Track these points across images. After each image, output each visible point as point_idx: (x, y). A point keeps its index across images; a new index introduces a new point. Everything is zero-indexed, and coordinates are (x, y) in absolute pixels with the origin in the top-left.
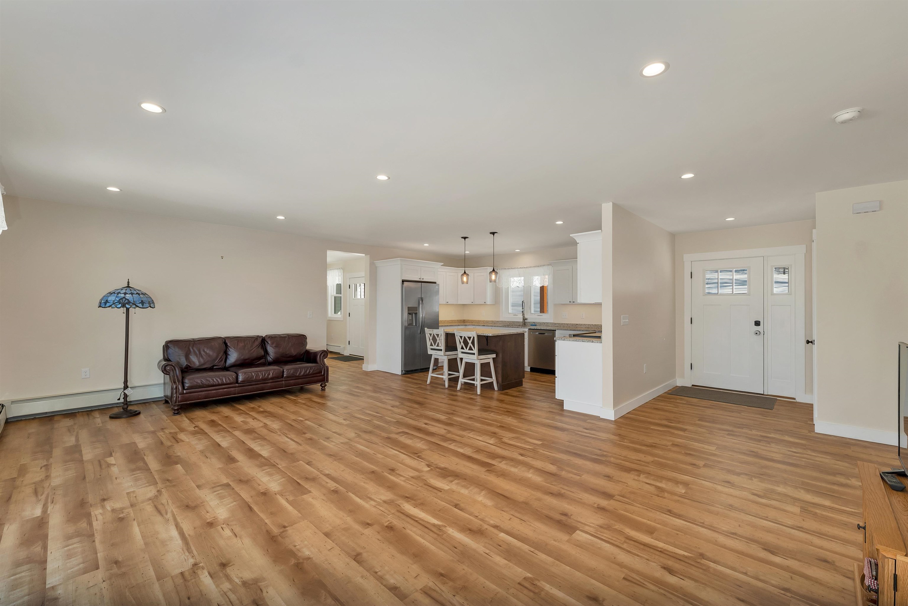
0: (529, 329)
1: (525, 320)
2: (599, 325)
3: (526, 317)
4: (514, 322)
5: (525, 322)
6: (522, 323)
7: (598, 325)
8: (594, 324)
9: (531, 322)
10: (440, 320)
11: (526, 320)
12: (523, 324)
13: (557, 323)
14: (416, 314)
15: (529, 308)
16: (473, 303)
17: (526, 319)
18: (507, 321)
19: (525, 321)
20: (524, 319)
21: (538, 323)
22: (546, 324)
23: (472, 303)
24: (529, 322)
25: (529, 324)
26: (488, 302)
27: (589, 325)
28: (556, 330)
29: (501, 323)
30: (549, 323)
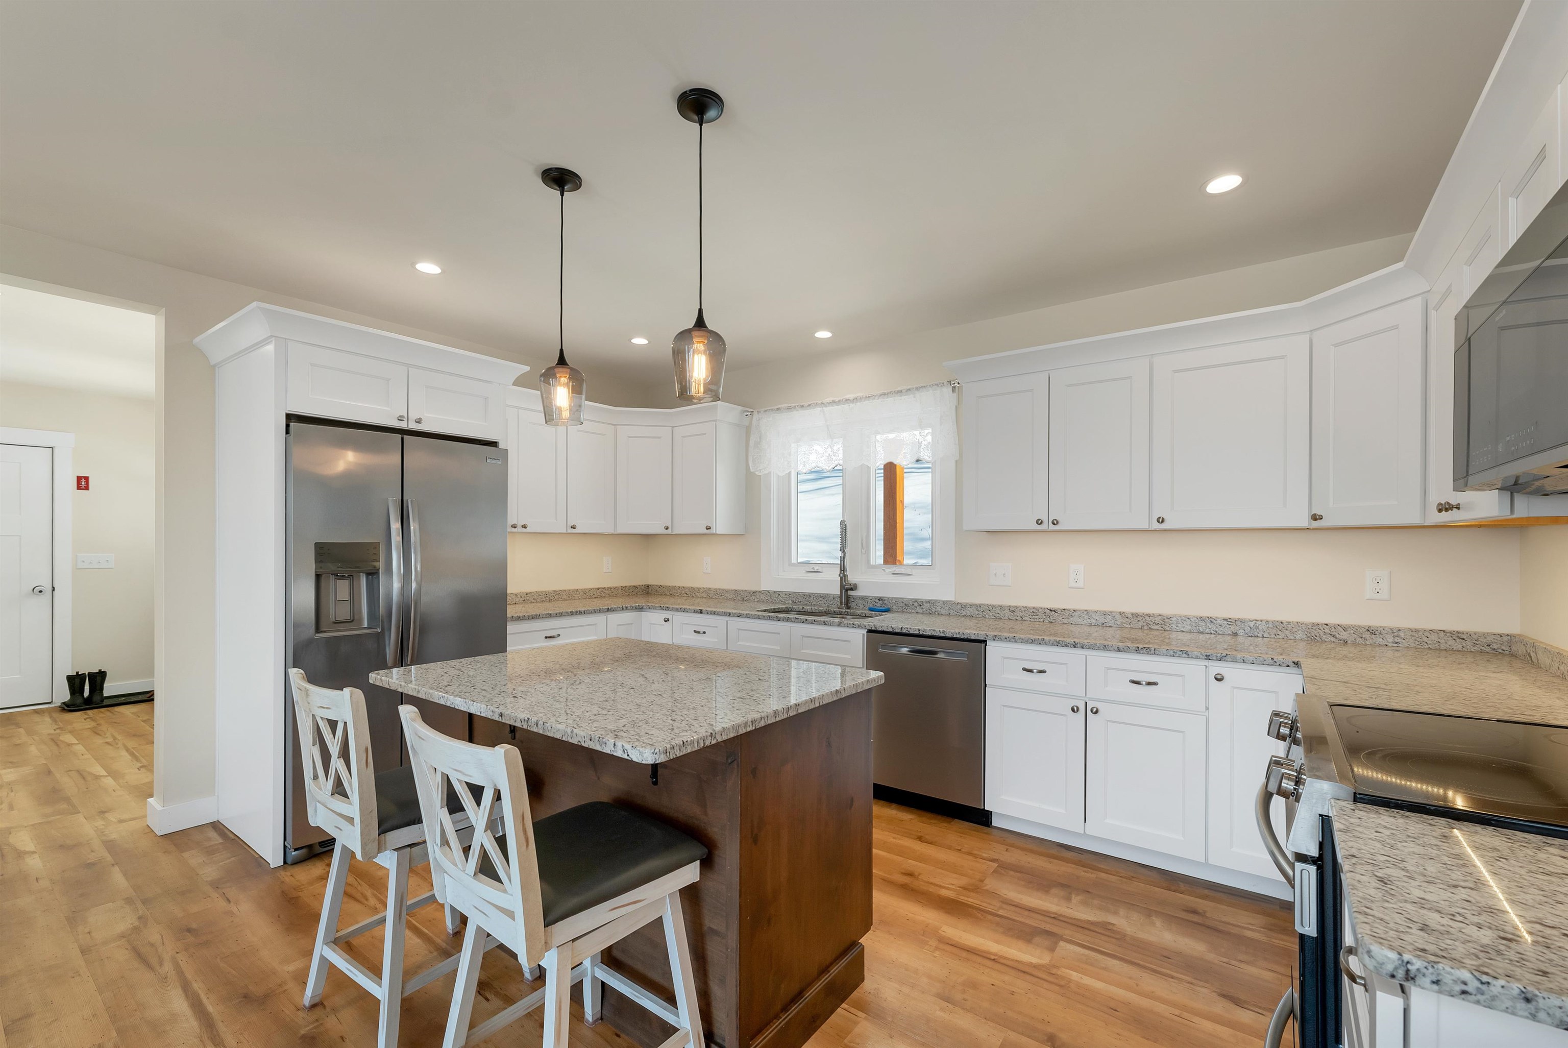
0: (870, 631)
1: (847, 590)
2: (1153, 615)
3: (852, 578)
4: (810, 595)
5: (848, 598)
6: (838, 600)
7: (1149, 615)
8: (1128, 609)
9: (872, 598)
10: (510, 590)
11: (852, 589)
12: (841, 604)
13: (971, 606)
14: (373, 574)
15: (863, 548)
16: (669, 531)
17: (854, 588)
18: (786, 594)
19: (850, 593)
20: (847, 588)
21: (897, 601)
22: (928, 605)
23: (667, 529)
24: (863, 598)
25: (862, 606)
26: (721, 527)
27: (1105, 614)
28: (985, 642)
29: (763, 597)
30: (939, 601)
